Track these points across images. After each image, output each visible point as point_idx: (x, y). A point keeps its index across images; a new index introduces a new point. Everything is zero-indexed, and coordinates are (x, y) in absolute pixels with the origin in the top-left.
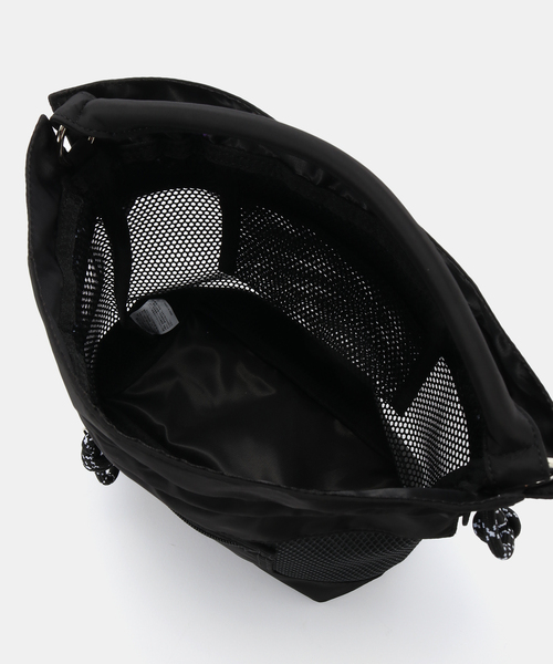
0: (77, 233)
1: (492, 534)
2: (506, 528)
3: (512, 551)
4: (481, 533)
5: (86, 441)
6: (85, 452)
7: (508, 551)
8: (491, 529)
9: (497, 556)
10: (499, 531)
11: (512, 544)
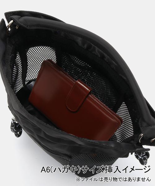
0: (11, 56)
1: (140, 157)
2: (145, 155)
3: (146, 163)
4: (137, 157)
5: (13, 122)
6: (12, 126)
7: (145, 163)
8: (140, 156)
9: (142, 164)
10: (143, 156)
11: (147, 160)
